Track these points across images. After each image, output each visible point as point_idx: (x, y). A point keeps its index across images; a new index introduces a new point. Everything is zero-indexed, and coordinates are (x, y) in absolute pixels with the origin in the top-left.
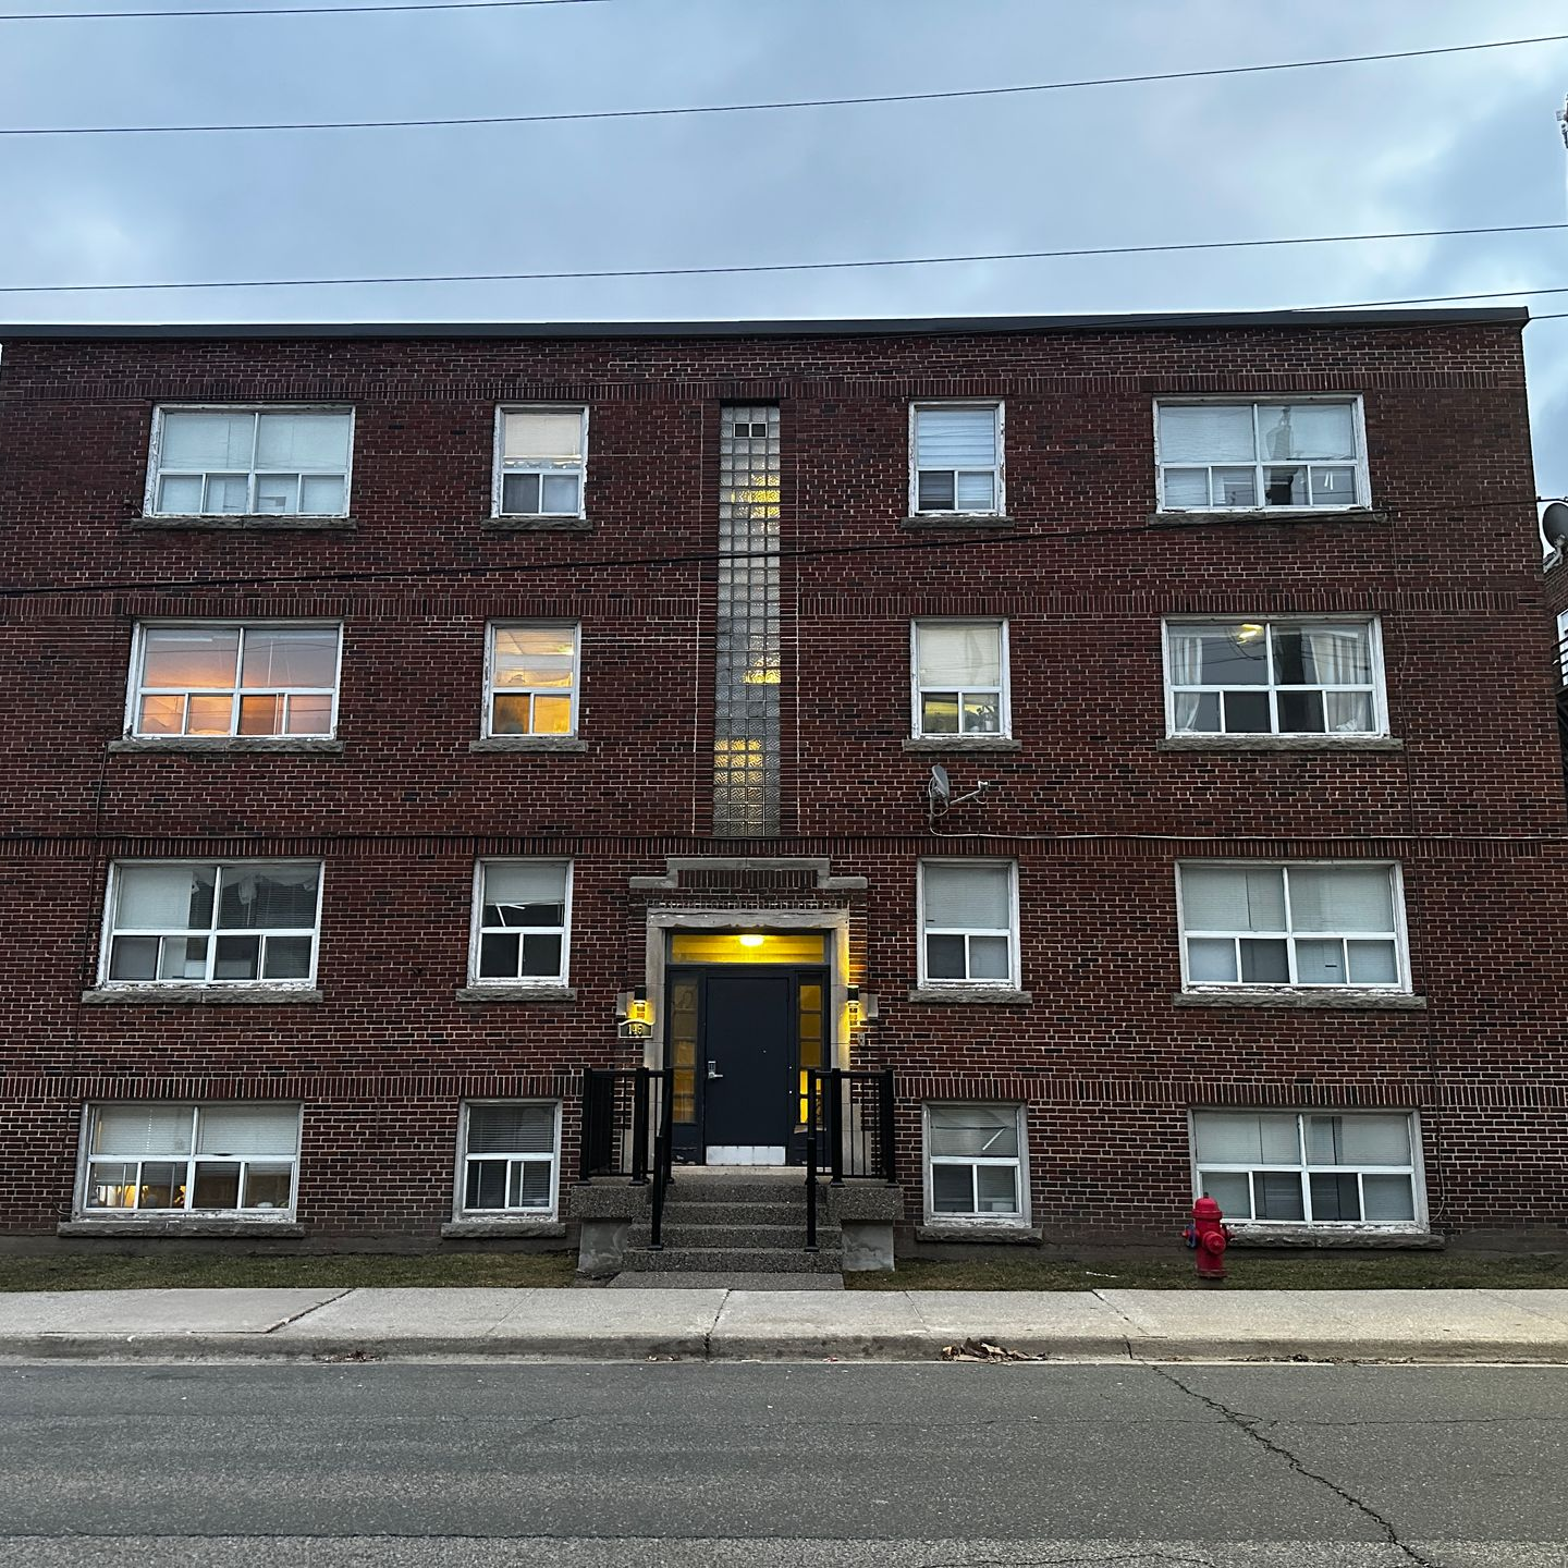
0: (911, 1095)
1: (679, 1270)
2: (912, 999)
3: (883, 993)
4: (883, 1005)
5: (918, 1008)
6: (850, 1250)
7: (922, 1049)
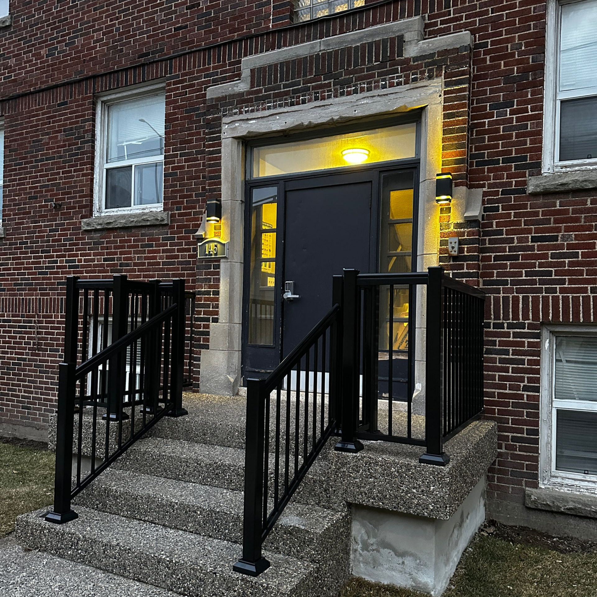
0: (526, 317)
1: (71, 558)
2: (531, 189)
3: (490, 186)
4: (489, 201)
5: (541, 201)
6: (366, 547)
7: (545, 256)
